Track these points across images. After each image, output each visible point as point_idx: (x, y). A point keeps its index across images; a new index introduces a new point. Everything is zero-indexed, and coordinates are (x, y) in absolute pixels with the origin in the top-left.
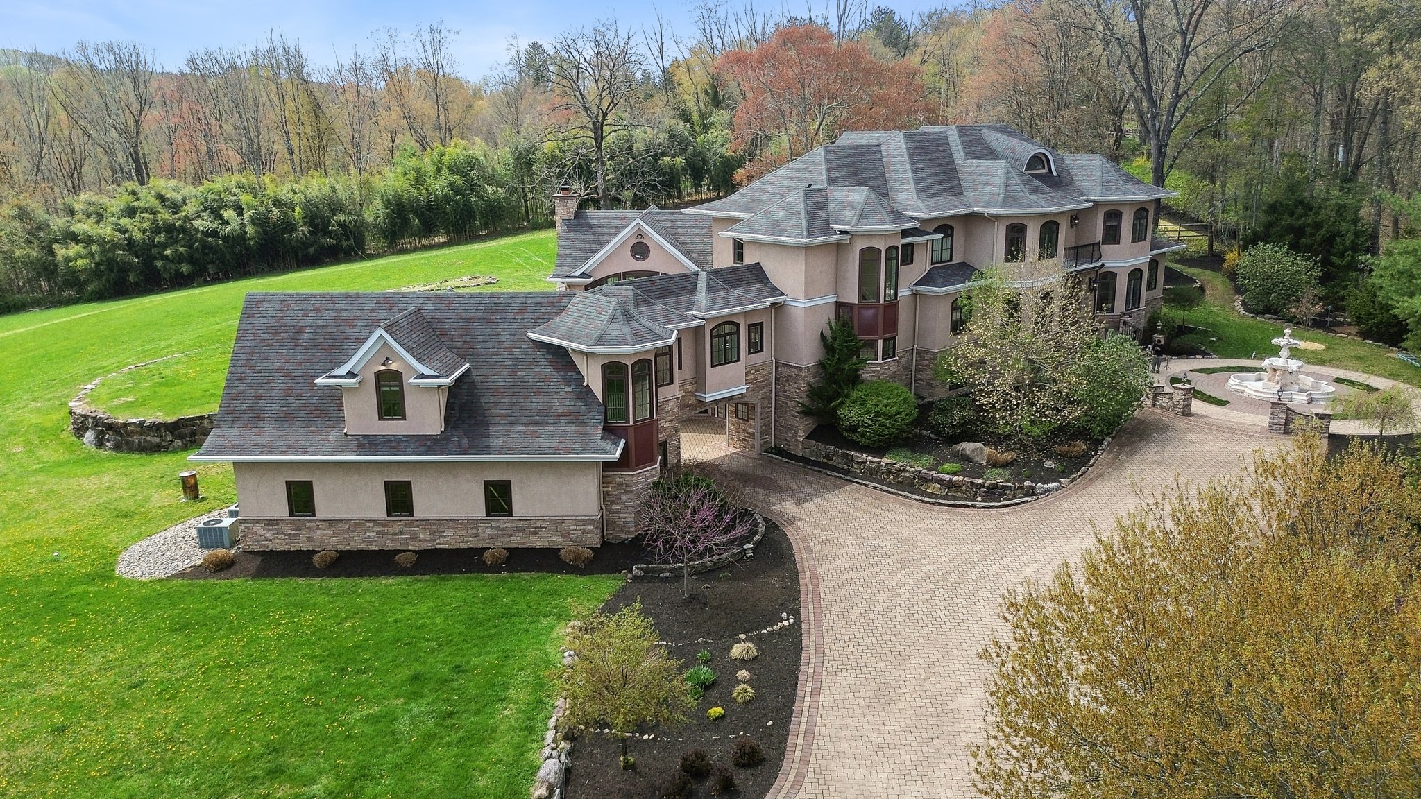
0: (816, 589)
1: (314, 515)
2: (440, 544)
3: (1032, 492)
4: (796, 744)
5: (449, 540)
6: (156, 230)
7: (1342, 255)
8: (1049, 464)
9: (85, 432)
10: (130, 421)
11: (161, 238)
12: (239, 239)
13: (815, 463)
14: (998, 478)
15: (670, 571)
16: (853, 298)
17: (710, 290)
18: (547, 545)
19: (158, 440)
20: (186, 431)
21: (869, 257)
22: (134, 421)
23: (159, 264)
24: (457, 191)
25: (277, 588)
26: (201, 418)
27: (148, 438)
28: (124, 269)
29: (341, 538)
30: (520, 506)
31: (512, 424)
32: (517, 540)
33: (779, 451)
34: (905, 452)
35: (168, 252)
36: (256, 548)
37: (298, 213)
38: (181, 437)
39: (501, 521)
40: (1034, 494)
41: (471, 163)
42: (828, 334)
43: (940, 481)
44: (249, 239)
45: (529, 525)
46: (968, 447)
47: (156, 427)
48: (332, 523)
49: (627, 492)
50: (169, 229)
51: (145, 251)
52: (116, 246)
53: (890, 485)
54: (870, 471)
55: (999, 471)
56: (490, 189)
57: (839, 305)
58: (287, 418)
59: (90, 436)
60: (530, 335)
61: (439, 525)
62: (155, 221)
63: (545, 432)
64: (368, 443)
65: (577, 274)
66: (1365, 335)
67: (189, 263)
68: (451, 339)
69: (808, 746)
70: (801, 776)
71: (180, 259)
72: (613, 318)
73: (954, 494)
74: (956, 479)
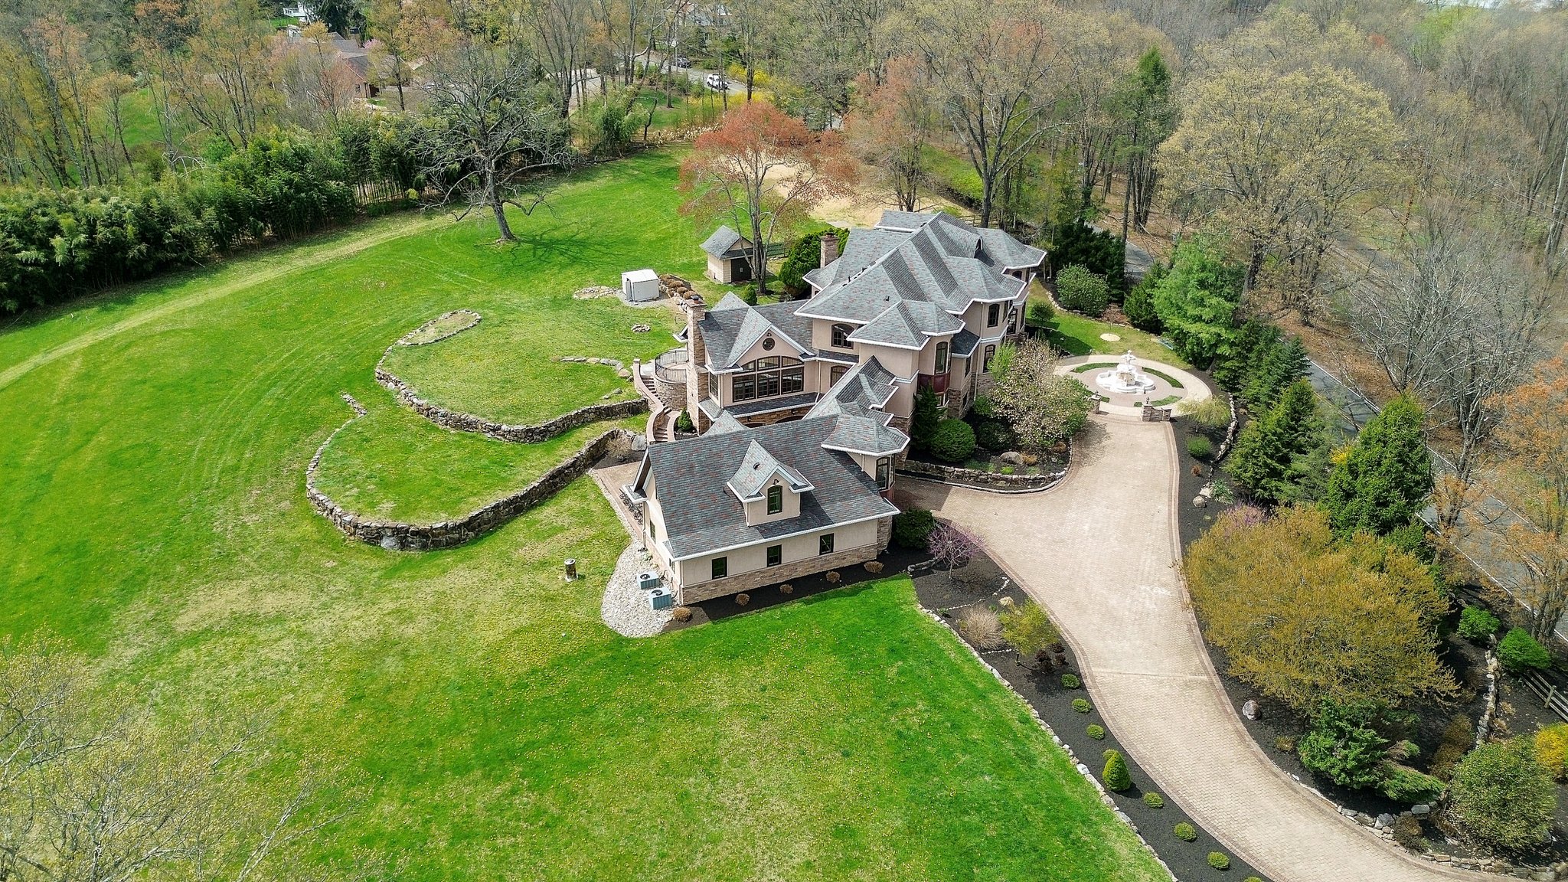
0: (1001, 559)
1: (726, 576)
2: (796, 576)
3: (1054, 479)
5: (800, 573)
8: (1054, 460)
9: (382, 540)
14: (1035, 473)
16: (931, 371)
17: (872, 385)
21: (941, 347)
22: (438, 525)
24: (299, 189)
27: (451, 536)
30: (838, 545)
31: (832, 501)
32: (837, 564)
36: (691, 602)
37: (130, 230)
39: (828, 556)
42: (916, 393)
43: (1006, 479)
44: (79, 263)
45: (843, 554)
46: (1012, 455)
47: (457, 528)
48: (736, 578)
53: (975, 485)
54: (958, 477)
55: (1033, 468)
57: (923, 377)
59: (385, 543)
60: (824, 446)
61: (794, 566)
63: (853, 503)
64: (765, 530)
65: (731, 365)
66: (1135, 326)
69: (1073, 638)
70: (1082, 651)
72: (878, 432)
73: (1015, 486)
74: (1014, 477)
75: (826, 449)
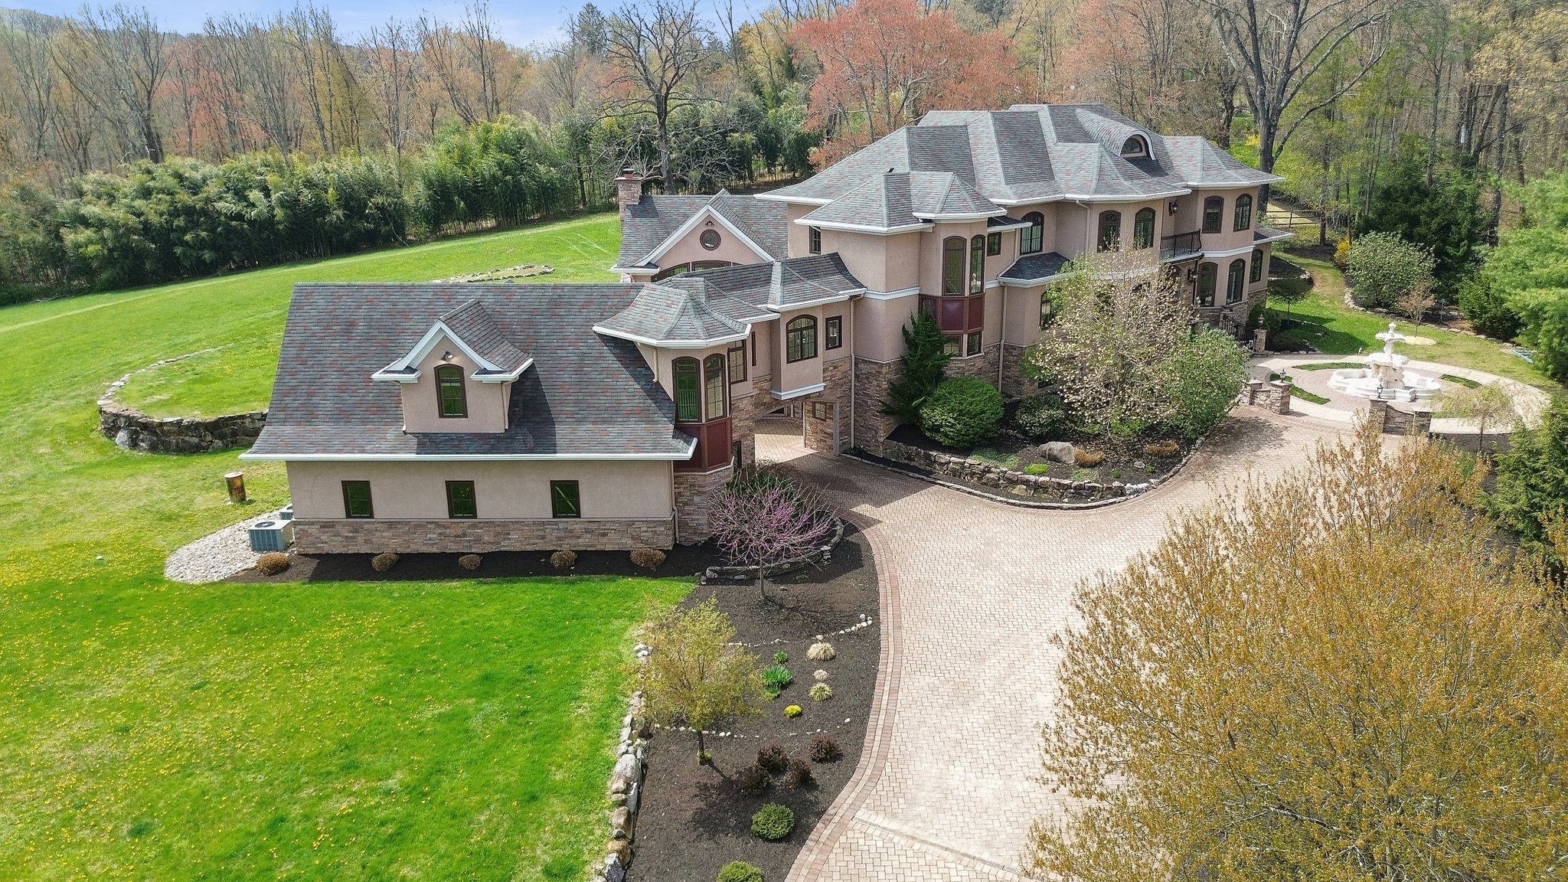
0: (895, 591)
1: (372, 516)
2: (506, 546)
3: (1121, 492)
4: (873, 740)
5: (515, 543)
6: (175, 213)
7: (1457, 246)
8: (1138, 464)
9: (117, 432)
10: (166, 420)
11: (180, 222)
12: (266, 223)
13: (896, 465)
14: (1086, 478)
15: (745, 573)
16: (937, 291)
17: (784, 282)
18: (616, 548)
19: (196, 440)
20: (227, 431)
21: (954, 247)
22: (170, 420)
23: (178, 250)
24: (507, 171)
25: (337, 592)
26: (242, 417)
27: (187, 438)
28: (140, 255)
29: (400, 541)
30: (589, 506)
31: (580, 422)
32: (585, 542)
33: (859, 452)
34: (990, 452)
35: (188, 237)
36: (312, 551)
37: (331, 195)
38: (221, 437)
39: (568, 522)
40: (1122, 495)
41: (521, 140)
42: (910, 328)
43: (1026, 482)
44: (279, 223)
45: (599, 528)
46: (1055, 446)
47: (195, 427)
48: (391, 524)
49: (699, 493)
50: (189, 211)
51: (163, 236)
52: (130, 230)
53: (974, 487)
54: (954, 472)
55: (1087, 471)
56: (542, 169)
57: (922, 298)
58: (342, 416)
59: (122, 436)
60: (597, 329)
61: (504, 527)
62: (173, 202)
63: (614, 430)
64: (428, 442)
65: (643, 263)
66: (1479, 330)
67: (212, 250)
68: (514, 333)
69: (886, 742)
70: (878, 771)
71: (201, 245)
72: (684, 311)
73: (1039, 495)
74: (1042, 479)
75: (602, 336)
